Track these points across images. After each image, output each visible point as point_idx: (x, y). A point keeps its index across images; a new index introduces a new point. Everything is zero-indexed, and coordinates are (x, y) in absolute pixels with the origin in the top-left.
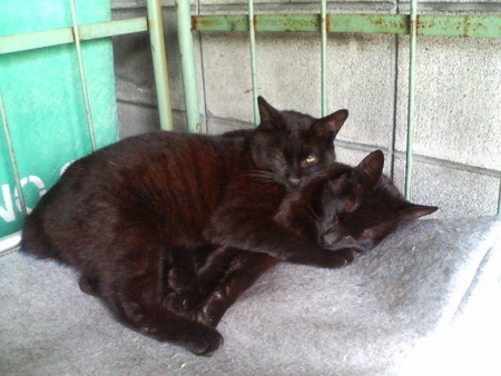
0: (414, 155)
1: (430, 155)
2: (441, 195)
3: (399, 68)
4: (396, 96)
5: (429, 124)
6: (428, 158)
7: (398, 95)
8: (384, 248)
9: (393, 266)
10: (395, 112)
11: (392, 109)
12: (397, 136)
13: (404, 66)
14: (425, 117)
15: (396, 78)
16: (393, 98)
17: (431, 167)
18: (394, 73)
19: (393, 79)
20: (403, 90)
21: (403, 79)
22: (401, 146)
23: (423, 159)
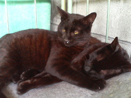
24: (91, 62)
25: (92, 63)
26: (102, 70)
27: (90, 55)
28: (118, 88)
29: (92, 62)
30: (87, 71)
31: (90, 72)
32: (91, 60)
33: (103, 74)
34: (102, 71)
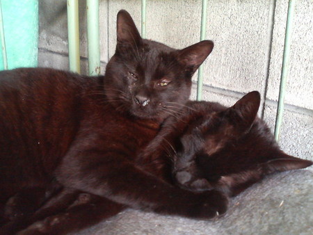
0: (286, 104)
1: (301, 106)
2: (309, 146)
3: (275, 18)
4: (271, 46)
5: (302, 74)
6: (298, 108)
7: (273, 44)
8: (247, 198)
9: (255, 221)
10: (269, 61)
11: (267, 59)
12: (269, 84)
13: (281, 16)
14: (299, 67)
15: (273, 27)
16: (268, 48)
17: (300, 117)
18: (270, 23)
19: (269, 30)
20: (279, 40)
21: (279, 29)
22: (272, 94)
23: (293, 109)
24: (189, 157)
25: (193, 162)
26: (224, 175)
27: (185, 141)
28: (280, 218)
29: (193, 159)
30: (183, 182)
31: (192, 185)
32: (189, 154)
33: (226, 184)
34: (223, 177)
